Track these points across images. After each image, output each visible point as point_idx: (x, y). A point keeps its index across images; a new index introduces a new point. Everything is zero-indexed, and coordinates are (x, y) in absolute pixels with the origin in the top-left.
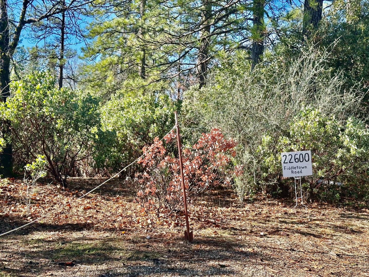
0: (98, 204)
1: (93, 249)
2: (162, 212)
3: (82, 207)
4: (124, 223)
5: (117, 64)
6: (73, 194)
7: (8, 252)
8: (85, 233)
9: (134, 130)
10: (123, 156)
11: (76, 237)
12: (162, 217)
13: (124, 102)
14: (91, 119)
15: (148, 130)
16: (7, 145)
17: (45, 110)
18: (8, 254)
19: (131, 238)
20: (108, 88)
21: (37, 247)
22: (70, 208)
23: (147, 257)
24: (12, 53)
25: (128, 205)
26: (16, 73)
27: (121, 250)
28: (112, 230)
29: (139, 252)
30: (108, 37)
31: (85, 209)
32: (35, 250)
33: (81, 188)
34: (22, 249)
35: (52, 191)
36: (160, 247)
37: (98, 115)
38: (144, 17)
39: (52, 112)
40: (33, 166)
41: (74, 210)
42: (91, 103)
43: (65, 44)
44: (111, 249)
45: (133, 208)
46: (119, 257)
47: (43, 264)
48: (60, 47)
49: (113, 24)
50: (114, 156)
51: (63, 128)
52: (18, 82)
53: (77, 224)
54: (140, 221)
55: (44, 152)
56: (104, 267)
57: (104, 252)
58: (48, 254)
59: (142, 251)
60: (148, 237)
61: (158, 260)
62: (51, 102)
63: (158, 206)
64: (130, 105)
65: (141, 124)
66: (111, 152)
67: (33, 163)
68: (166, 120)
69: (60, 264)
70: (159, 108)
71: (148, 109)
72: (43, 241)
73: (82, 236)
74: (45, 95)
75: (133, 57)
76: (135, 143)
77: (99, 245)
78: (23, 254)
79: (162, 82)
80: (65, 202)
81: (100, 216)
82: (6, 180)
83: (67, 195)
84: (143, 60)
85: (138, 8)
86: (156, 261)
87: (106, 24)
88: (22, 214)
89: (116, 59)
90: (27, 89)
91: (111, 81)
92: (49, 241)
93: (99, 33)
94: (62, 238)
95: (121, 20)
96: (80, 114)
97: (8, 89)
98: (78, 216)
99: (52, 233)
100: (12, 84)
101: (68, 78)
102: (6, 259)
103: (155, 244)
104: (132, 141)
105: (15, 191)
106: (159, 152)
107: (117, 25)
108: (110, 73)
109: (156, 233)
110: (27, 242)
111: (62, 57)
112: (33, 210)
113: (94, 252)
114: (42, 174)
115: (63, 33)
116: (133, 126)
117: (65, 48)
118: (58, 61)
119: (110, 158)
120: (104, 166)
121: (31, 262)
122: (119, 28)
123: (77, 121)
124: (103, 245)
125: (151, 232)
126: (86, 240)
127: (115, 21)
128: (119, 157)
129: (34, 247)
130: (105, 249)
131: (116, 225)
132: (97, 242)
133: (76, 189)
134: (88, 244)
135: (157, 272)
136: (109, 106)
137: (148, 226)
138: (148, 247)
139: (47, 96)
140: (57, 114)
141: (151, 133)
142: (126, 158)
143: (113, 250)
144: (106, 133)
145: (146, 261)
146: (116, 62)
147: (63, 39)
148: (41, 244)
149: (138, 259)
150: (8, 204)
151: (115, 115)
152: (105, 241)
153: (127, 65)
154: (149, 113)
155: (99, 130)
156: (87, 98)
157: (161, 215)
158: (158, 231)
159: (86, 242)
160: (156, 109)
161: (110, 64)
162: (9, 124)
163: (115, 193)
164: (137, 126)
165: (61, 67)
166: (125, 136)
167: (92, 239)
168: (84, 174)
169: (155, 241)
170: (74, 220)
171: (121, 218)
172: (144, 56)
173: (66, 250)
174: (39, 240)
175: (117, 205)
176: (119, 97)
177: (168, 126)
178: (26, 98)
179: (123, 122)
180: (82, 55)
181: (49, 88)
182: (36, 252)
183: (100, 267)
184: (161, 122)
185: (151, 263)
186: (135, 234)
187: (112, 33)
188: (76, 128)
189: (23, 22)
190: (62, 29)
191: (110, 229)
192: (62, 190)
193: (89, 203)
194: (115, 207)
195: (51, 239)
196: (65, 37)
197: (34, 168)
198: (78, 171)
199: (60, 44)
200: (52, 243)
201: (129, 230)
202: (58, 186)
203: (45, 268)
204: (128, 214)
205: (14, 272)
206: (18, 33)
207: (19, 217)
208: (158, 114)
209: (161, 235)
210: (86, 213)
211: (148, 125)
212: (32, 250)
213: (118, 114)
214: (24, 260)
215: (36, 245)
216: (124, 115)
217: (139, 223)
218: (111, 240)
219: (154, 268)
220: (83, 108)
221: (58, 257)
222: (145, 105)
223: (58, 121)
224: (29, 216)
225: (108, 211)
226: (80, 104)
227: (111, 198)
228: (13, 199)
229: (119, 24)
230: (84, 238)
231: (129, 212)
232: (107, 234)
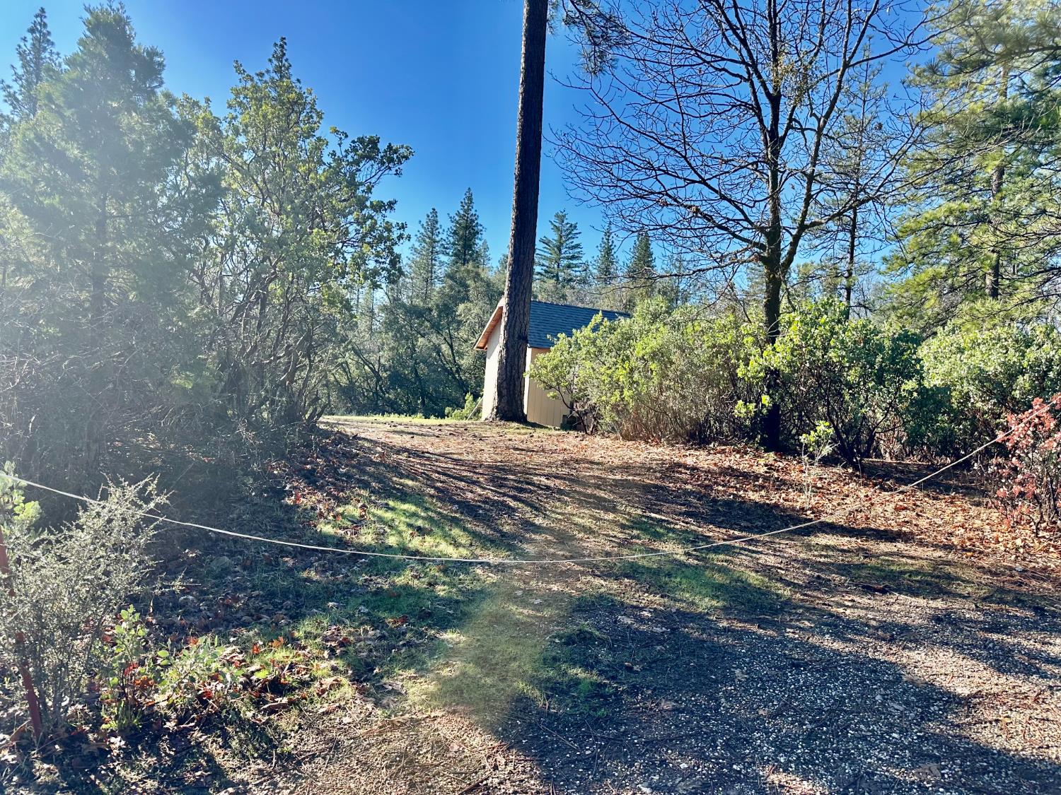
0: (918, 503)
1: (917, 573)
2: (1045, 529)
3: (893, 505)
4: (970, 539)
5: (945, 278)
6: (875, 485)
7: (783, 557)
8: (901, 546)
9: (983, 386)
10: (960, 430)
11: (886, 550)
12: (1044, 537)
13: (963, 339)
14: (905, 367)
15: (1011, 386)
16: (775, 405)
17: (832, 354)
18: (784, 561)
19: (986, 566)
20: (926, 318)
21: (825, 557)
22: (872, 504)
23: (1020, 601)
24: (784, 273)
25: (974, 511)
26: (790, 302)
27: (968, 582)
28: (948, 548)
29: (1001, 590)
30: (929, 236)
31: (896, 509)
32: (822, 560)
33: (887, 476)
34: (802, 555)
35: (840, 476)
36: (1044, 588)
37: (918, 361)
38: (999, 195)
39: (843, 357)
40: (812, 437)
41: (879, 509)
42: (907, 342)
43: (855, 253)
44: (950, 578)
45: (984, 517)
46: (965, 593)
47: (836, 582)
48: (848, 260)
49: (941, 214)
50: (943, 429)
51: (859, 382)
52: (793, 314)
53: (885, 531)
54: (1000, 540)
55: (828, 417)
56: (939, 604)
57: (937, 580)
58: (843, 569)
59: (1010, 591)
60: (1020, 568)
61: (1042, 610)
62: (842, 342)
63: (1036, 518)
64: (975, 344)
65: (996, 376)
66: (937, 421)
67: (812, 432)
68: (1050, 368)
69: (863, 587)
70: (1034, 348)
71: (1011, 351)
72: (833, 548)
73: (896, 550)
74: (833, 332)
75: (977, 264)
76: (986, 408)
77: (928, 569)
78: (805, 563)
79: (1039, 303)
80: (862, 496)
81: (923, 523)
82: (772, 454)
83: (865, 485)
84: (996, 268)
85: (988, 181)
86: (1039, 610)
87: (927, 216)
88: (798, 506)
89: (943, 270)
90: (807, 324)
91: (932, 307)
92: (843, 551)
93: (913, 231)
94: (863, 549)
95: (954, 205)
96: (888, 359)
97: (777, 326)
98: (887, 519)
99: (847, 539)
100: (784, 318)
101: (859, 305)
102: (782, 566)
103: (1034, 582)
104: (979, 405)
105: (785, 471)
106: (1042, 424)
107: (946, 214)
108: (931, 294)
109: (1033, 564)
110: (809, 547)
111: (850, 274)
112: (813, 502)
113: (919, 578)
114: (827, 450)
115: (853, 238)
116: (982, 378)
117: (856, 259)
118: (844, 281)
119: (935, 432)
120: (923, 444)
121: (819, 577)
122: (951, 219)
123: (881, 369)
124: (935, 569)
125: (1024, 559)
126: (903, 557)
127: (943, 209)
128: (952, 431)
129: (821, 556)
130: (938, 577)
131: (955, 541)
132: (925, 563)
133: (879, 477)
134: (907, 564)
135: (1043, 630)
136: (934, 347)
137: (1017, 549)
138: (1020, 586)
139: (837, 333)
140: (850, 361)
141: (1018, 392)
142: (965, 432)
143: (953, 580)
144: (932, 389)
145: (1020, 608)
146: (944, 275)
147: (852, 246)
148: (831, 553)
149: (1001, 601)
150: (777, 489)
151: (947, 362)
152: (937, 564)
153: (964, 278)
154: (1013, 357)
155: (920, 384)
156: (900, 334)
157: (1041, 534)
158: (1039, 560)
159: (904, 560)
160: (1028, 351)
161: (933, 278)
162: (778, 375)
163: (947, 489)
164: (988, 379)
165: (849, 290)
166: (967, 397)
167: (912, 558)
168: (887, 455)
169: (1033, 577)
170: (880, 524)
171: (962, 531)
172: (998, 261)
173: (871, 568)
174: (827, 547)
175: (954, 509)
176: (953, 331)
177: (1051, 380)
178: (804, 337)
179: (963, 373)
180: (883, 268)
181: (839, 322)
182: (824, 564)
183: (933, 604)
184: (1038, 372)
185: (1029, 613)
186: (991, 560)
187: (937, 228)
188: (880, 380)
189: (802, 228)
190: (852, 232)
191: (945, 545)
192: (857, 476)
193: (903, 500)
194: (949, 512)
195: (846, 548)
196: (856, 243)
197: (813, 439)
198: (877, 449)
199: (849, 255)
200: (848, 554)
201: (981, 553)
202: (850, 470)
203: (842, 589)
204: (975, 526)
205: (795, 587)
206: (794, 244)
207: (793, 509)
208: (1032, 359)
209: (1045, 569)
210: (899, 515)
211: (1012, 377)
212: (818, 559)
213: (952, 360)
214: (807, 572)
215: (823, 553)
216: (965, 361)
217: (999, 542)
218: (949, 563)
219: (1035, 622)
220: (893, 350)
221: (860, 577)
222: (1006, 343)
223: (852, 372)
224: (810, 509)
225: (937, 516)
226: (887, 344)
227: (941, 497)
228: (784, 482)
229: (951, 212)
230: (899, 554)
231: (978, 523)
232: (939, 553)
